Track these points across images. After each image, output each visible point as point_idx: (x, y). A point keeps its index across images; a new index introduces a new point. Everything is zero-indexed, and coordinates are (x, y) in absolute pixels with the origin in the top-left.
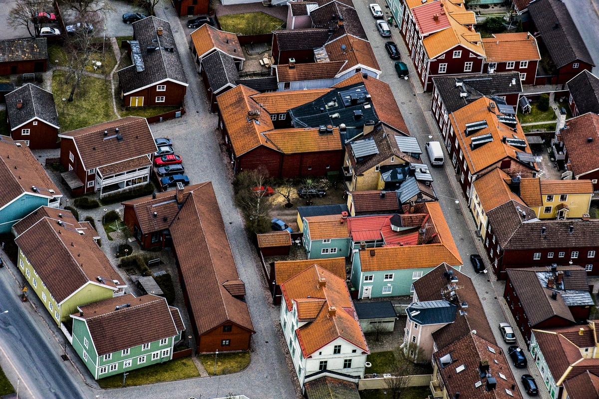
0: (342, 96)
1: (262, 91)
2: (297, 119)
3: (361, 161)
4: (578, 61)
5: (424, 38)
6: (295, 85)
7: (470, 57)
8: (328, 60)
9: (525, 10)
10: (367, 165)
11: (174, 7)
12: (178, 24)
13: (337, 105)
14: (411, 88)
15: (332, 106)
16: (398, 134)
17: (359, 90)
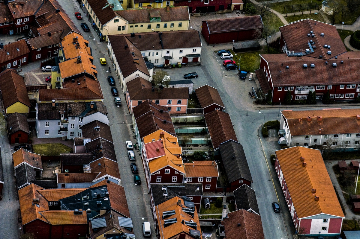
0: (92, 193)
1: (46, 188)
2: (63, 205)
3: (96, 231)
4: (242, 179)
5: (149, 162)
6: (68, 185)
7: (175, 173)
8: (90, 172)
9: (218, 148)
10: (99, 233)
11: (8, 138)
12: (9, 148)
13: (89, 198)
14: (141, 191)
15: (85, 198)
16: (121, 216)
17: (103, 190)
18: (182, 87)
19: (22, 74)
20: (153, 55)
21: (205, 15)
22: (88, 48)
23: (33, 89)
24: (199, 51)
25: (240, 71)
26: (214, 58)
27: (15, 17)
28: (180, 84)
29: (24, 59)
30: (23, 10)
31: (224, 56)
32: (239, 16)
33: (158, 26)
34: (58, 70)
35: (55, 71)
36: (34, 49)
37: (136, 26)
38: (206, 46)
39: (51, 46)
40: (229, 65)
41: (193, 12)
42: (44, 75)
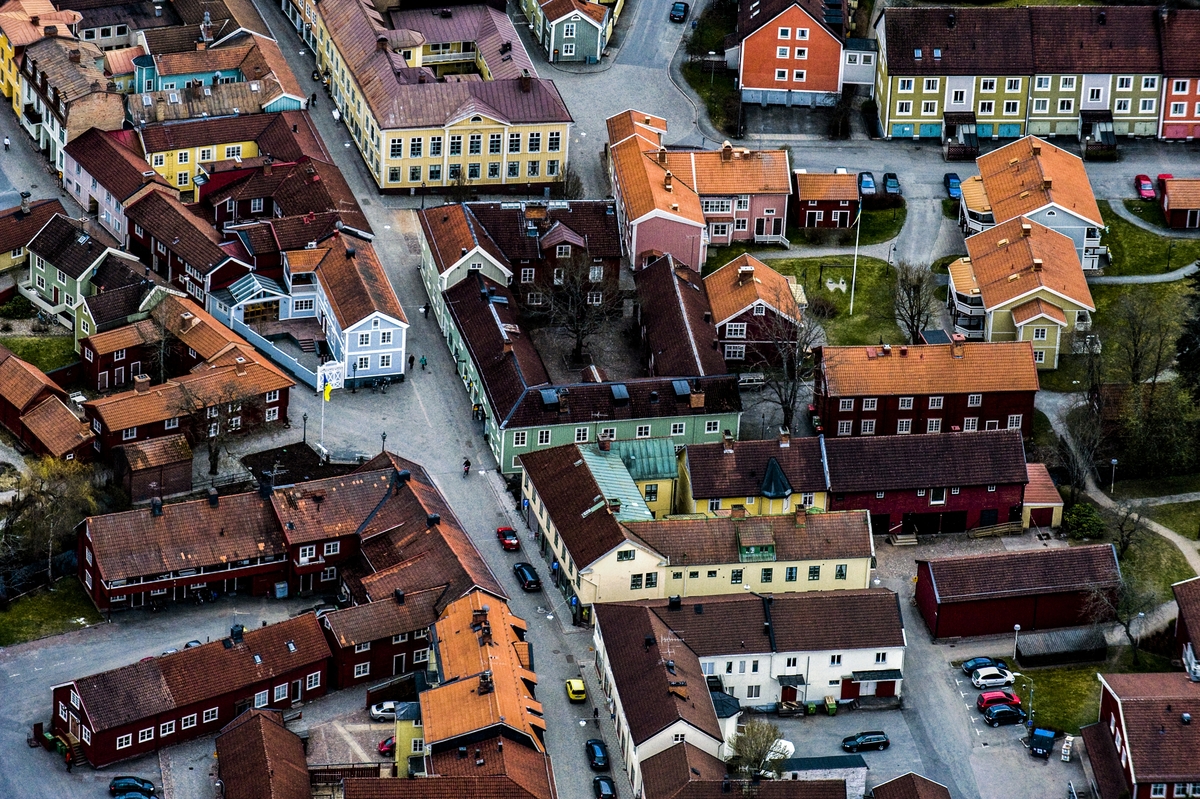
18: (829, 778)
19: (301, 727)
20: (742, 670)
21: (932, 543)
22: (522, 647)
23: (333, 779)
24: (895, 659)
25: (1033, 730)
26: (948, 682)
27: (292, 539)
28: (821, 768)
29: (311, 678)
30: (321, 516)
31: (984, 678)
32: (1045, 545)
33: (767, 575)
34: (416, 717)
35: (406, 718)
36: (347, 645)
37: (694, 575)
38: (924, 645)
39: (403, 638)
40: (996, 709)
41: (894, 532)
42: (375, 732)
